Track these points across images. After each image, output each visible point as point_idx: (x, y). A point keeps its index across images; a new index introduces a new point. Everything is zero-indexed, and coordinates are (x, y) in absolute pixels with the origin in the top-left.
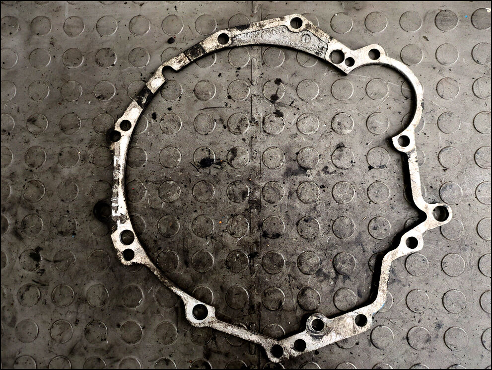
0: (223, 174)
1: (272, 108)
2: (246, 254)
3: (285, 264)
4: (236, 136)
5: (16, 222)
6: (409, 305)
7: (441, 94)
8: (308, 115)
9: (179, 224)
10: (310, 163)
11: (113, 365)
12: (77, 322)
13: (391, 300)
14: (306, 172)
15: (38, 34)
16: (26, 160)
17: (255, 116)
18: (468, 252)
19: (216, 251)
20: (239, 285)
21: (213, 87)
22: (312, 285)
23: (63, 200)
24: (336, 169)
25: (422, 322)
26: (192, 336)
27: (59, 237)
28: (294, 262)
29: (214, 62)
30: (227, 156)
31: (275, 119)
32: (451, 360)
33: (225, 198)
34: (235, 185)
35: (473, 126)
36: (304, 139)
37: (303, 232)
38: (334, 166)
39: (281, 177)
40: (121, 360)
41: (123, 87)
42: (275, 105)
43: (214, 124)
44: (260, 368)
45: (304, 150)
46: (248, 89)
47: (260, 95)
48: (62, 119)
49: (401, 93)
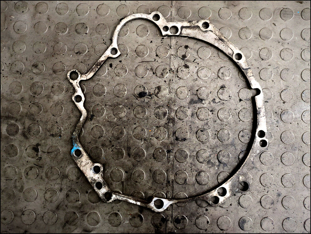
0: (152, 101)
1: (182, 63)
2: (166, 150)
3: (188, 157)
4: (160, 79)
5: (24, 128)
6: (262, 182)
7: (282, 58)
8: (204, 68)
9: (125, 131)
10: (205, 96)
11: (83, 216)
12: (61, 190)
13: (251, 179)
14: (202, 101)
15: (40, 13)
16: (31, 90)
17: (172, 67)
18: (297, 152)
19: (147, 148)
20: (161, 169)
21: (147, 49)
22: (204, 170)
23: (53, 115)
24: (220, 100)
25: (269, 192)
27: (51, 138)
28: (194, 156)
29: (148, 34)
30: (155, 91)
31: (184, 69)
32: (286, 215)
33: (153, 116)
34: (160, 109)
35: (301, 77)
36: (201, 82)
37: (200, 138)
38: (219, 99)
39: (187, 104)
40: (88, 213)
41: (92, 47)
42: (184, 61)
43: (147, 71)
44: (173, 219)
45: (201, 89)
46: (168, 51)
47: (175, 55)
48: (54, 65)
49: (259, 56)
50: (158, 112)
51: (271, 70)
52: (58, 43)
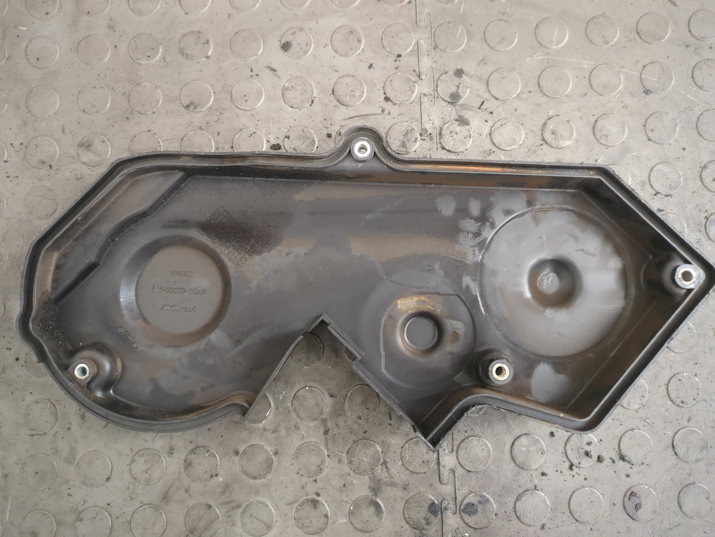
1: (451, 112)
6: (672, 396)
7: (699, 84)
8: (505, 121)
11: (231, 513)
15: (88, 13)
17: (427, 126)
21: (361, 85)
25: (693, 420)
26: (350, 462)
29: (362, 48)
31: (458, 129)
36: (503, 158)
40: (244, 506)
41: (224, 89)
42: (456, 108)
44: (458, 504)
46: (414, 86)
47: (433, 94)
48: (132, 141)
49: (640, 84)
51: (672, 117)
52: (138, 84)
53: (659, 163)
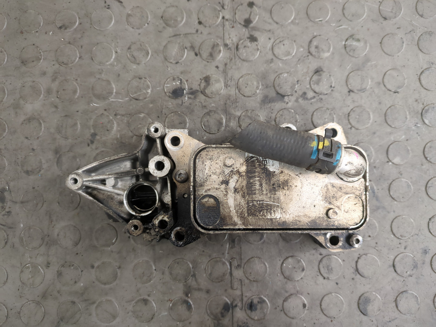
0: (197, 103)
1: (245, 33)
4: (208, 64)
6: (394, 231)
7: (420, 13)
8: (284, 39)
10: (288, 89)
11: (88, 307)
12: (48, 265)
14: (284, 98)
17: (228, 42)
21: (182, 13)
23: (27, 138)
24: (314, 94)
25: (408, 248)
26: (171, 274)
27: (25, 176)
30: (200, 85)
31: (249, 44)
33: (200, 129)
34: (210, 115)
36: (281, 65)
38: (312, 92)
39: (258, 105)
40: (97, 302)
41: (87, 15)
42: (248, 30)
43: (184, 51)
44: (244, 303)
45: (281, 76)
46: (219, 14)
47: (232, 20)
48: (22, 51)
49: (379, 14)
50: (208, 121)
51: (401, 37)
52: (26, 12)
53: (390, 70)
